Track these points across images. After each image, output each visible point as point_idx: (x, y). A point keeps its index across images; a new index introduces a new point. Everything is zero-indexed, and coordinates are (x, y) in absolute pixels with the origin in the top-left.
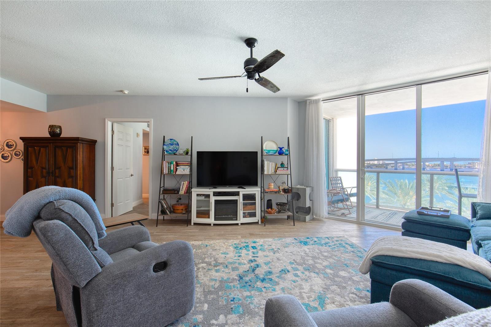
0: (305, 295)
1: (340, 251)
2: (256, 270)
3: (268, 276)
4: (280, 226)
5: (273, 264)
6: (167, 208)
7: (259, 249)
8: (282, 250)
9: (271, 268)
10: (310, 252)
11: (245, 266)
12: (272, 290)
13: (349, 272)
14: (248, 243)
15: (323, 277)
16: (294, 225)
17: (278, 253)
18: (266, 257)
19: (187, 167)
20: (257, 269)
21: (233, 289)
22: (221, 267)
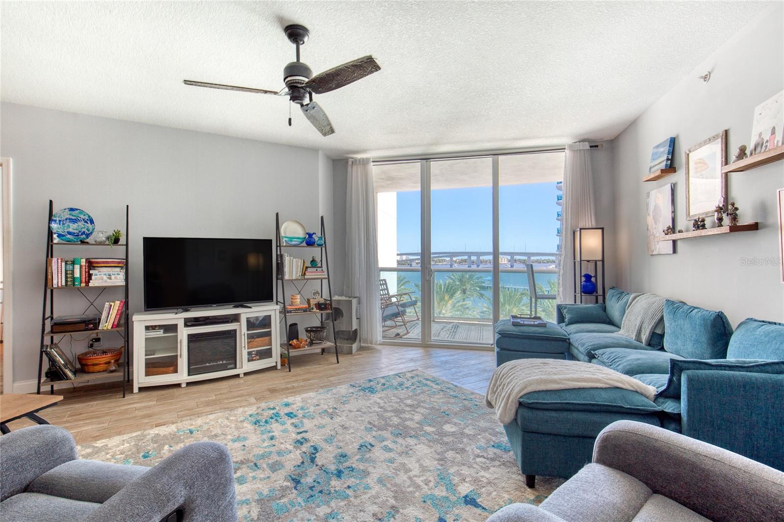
0: (419, 481)
1: (425, 392)
2: (316, 457)
3: (344, 464)
4: (316, 368)
5: (341, 438)
6: (65, 365)
7: (301, 415)
8: (342, 410)
9: (341, 448)
10: (385, 403)
11: (292, 455)
12: (365, 488)
13: (455, 424)
14: (274, 408)
15: (426, 442)
16: (338, 363)
17: (338, 415)
18: (321, 428)
19: (118, 269)
20: (317, 455)
21: (293, 509)
22: (244, 469)
